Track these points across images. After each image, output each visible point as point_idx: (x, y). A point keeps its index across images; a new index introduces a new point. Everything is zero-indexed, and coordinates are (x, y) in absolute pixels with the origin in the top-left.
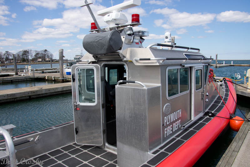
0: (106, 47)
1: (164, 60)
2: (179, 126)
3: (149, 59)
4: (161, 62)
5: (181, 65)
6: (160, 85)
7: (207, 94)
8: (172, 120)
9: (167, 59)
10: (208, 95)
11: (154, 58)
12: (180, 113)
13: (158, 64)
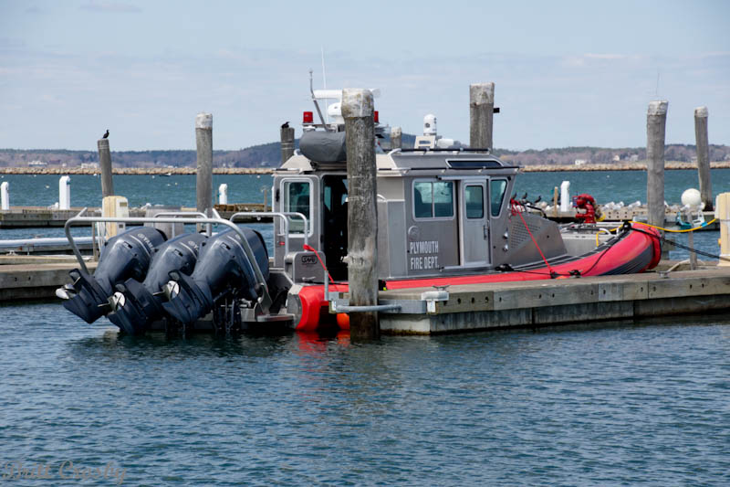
0: (337, 153)
1: (408, 170)
2: (434, 264)
3: (390, 169)
4: (405, 172)
5: (437, 177)
6: (403, 200)
7: (506, 235)
8: (422, 251)
9: (412, 169)
10: (506, 238)
11: (396, 168)
12: (437, 247)
13: (400, 175)
